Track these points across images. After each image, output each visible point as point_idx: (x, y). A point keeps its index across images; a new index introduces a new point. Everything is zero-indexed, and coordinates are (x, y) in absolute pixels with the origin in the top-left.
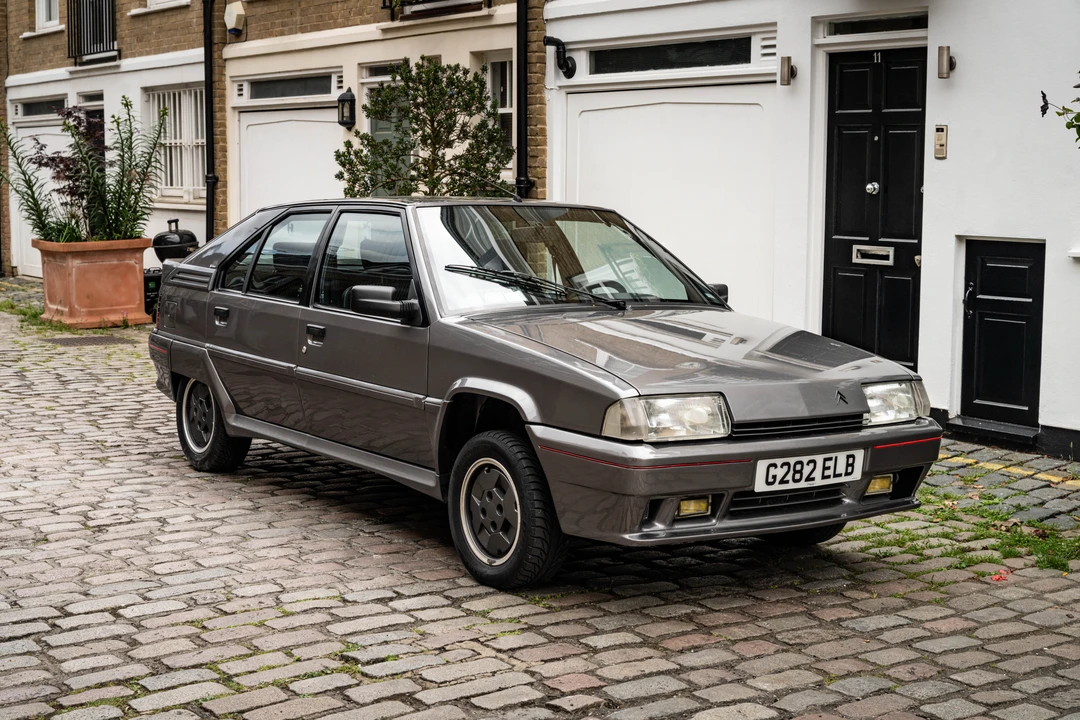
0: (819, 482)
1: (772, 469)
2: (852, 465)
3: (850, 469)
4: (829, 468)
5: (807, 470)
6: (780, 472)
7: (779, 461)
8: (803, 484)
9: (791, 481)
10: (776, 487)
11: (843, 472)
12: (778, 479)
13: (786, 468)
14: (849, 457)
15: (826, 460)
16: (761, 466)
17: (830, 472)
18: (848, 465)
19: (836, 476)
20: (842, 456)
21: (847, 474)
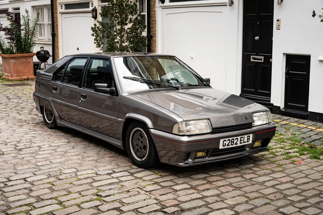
0: (239, 145)
1: (224, 142)
6: (227, 143)
7: (227, 139)
8: (234, 146)
10: (226, 147)
14: (248, 136)
15: (241, 138)
16: (221, 141)
17: (242, 142)
18: (248, 139)
19: (244, 142)
20: (246, 137)
21: (247, 142)
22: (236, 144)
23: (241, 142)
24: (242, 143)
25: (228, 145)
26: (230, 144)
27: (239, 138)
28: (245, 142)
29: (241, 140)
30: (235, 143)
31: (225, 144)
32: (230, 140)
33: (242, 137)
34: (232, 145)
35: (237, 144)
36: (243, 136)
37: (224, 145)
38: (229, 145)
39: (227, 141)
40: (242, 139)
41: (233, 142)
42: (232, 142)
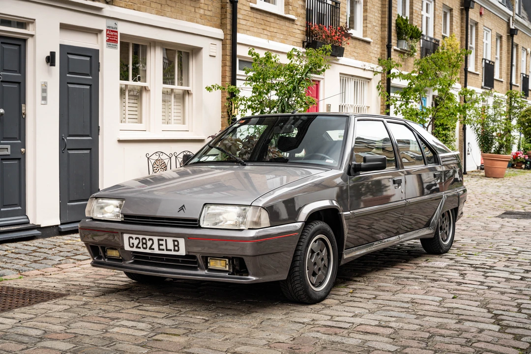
0: (156, 251)
1: (131, 239)
2: (178, 246)
3: (176, 248)
4: (162, 245)
5: (149, 243)
6: (136, 242)
7: (134, 236)
8: (148, 251)
9: (142, 248)
10: (135, 249)
11: (173, 249)
12: (135, 245)
13: (138, 240)
14: (174, 241)
15: (159, 240)
16: (126, 237)
17: (164, 247)
18: (175, 246)
19: (167, 250)
20: (170, 241)
21: (175, 250)
22: (150, 248)
23: (161, 247)
24: (163, 250)
25: (137, 247)
26: (140, 245)
27: (155, 239)
28: (171, 250)
29: (159, 245)
30: (149, 246)
31: (133, 244)
32: (138, 238)
33: (162, 240)
34: (144, 248)
35: (153, 249)
36: (164, 238)
37: (131, 245)
38: (140, 248)
39: (134, 238)
40: (163, 243)
41: (146, 244)
42: (143, 244)
